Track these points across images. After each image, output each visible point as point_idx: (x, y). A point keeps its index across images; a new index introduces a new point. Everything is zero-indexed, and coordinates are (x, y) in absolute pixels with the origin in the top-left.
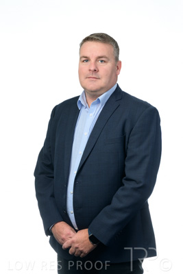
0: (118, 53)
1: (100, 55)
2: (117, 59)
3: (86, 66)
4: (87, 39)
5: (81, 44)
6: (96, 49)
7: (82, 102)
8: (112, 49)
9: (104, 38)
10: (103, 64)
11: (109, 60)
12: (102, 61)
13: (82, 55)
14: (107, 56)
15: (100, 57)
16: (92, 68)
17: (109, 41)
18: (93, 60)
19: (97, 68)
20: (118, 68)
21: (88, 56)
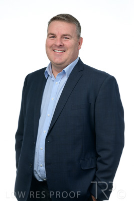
0: (80, 32)
1: (64, 33)
2: (79, 36)
3: (52, 42)
4: (54, 19)
5: (49, 23)
6: (63, 28)
7: (49, 73)
8: (76, 28)
10: (67, 40)
11: (72, 37)
12: (66, 38)
13: (49, 32)
14: (71, 34)
15: (64, 35)
16: (58, 44)
17: (73, 21)
18: (59, 37)
19: (62, 43)
20: (79, 44)
21: (55, 33)
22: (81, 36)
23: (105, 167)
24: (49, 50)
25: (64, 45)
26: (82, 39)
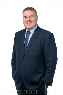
0: (36, 13)
1: (30, 15)
2: (36, 15)
3: (26, 20)
5: (23, 12)
6: (29, 13)
9: (31, 9)
10: (32, 18)
11: (34, 16)
12: (31, 17)
13: (24, 16)
14: (33, 15)
16: (28, 20)
18: (28, 17)
19: (30, 19)
20: (37, 19)
21: (26, 16)
22: (37, 15)
23: (49, 71)
24: (25, 23)
25: (31, 20)
26: (38, 16)
